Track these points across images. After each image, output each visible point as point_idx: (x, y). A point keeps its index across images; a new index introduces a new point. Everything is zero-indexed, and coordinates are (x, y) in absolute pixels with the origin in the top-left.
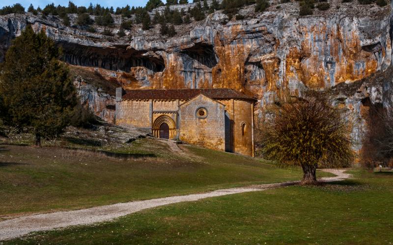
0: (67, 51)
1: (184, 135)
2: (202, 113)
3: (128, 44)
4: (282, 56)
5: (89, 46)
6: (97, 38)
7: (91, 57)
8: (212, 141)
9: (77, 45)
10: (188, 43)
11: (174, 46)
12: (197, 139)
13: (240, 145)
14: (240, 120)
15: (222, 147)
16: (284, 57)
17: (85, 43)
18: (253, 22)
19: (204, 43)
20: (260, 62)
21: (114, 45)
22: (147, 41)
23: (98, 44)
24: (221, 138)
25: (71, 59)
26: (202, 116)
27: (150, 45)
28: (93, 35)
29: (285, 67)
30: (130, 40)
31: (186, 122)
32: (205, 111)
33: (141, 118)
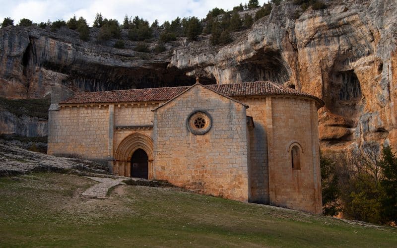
0: (86, 75)
1: (163, 168)
2: (200, 123)
3: (168, 60)
4: (385, 55)
5: (116, 67)
6: (127, 56)
7: (121, 83)
8: (221, 181)
9: (100, 66)
10: (247, 51)
11: (228, 58)
12: (189, 177)
13: (288, 190)
14: (287, 138)
15: (242, 192)
16: (388, 55)
17: (110, 62)
18: (339, 11)
19: (268, 49)
20: (353, 70)
21: (150, 64)
22: (193, 54)
23: (128, 64)
24: (240, 172)
25: (93, 85)
26: (201, 130)
27: (196, 60)
28: (121, 51)
29: (390, 71)
30: (171, 55)
31: (168, 143)
32: (207, 120)
33: (95, 141)
